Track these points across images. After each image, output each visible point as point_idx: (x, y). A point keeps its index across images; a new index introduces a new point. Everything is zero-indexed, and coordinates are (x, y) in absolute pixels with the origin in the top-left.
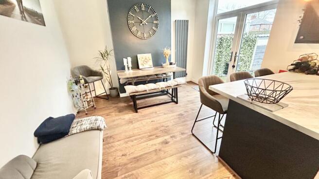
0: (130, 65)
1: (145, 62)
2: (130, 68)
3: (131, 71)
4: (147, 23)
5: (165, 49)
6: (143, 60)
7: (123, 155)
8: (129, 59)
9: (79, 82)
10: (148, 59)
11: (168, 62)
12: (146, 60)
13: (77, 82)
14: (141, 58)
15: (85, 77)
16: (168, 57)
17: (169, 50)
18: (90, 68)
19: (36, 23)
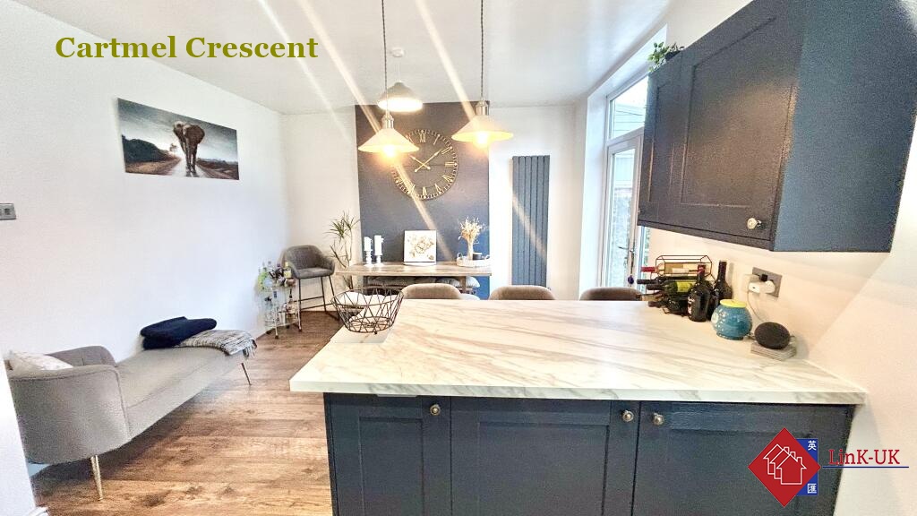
0: (379, 252)
1: (419, 250)
2: (379, 259)
3: (379, 264)
4: (429, 168)
5: (467, 223)
6: (416, 243)
7: (248, 411)
8: (379, 240)
9: (283, 275)
10: (427, 242)
11: (471, 252)
12: (422, 245)
13: (278, 274)
14: (410, 238)
15: (293, 267)
16: (473, 240)
17: (474, 225)
18: (319, 252)
19: (217, 177)
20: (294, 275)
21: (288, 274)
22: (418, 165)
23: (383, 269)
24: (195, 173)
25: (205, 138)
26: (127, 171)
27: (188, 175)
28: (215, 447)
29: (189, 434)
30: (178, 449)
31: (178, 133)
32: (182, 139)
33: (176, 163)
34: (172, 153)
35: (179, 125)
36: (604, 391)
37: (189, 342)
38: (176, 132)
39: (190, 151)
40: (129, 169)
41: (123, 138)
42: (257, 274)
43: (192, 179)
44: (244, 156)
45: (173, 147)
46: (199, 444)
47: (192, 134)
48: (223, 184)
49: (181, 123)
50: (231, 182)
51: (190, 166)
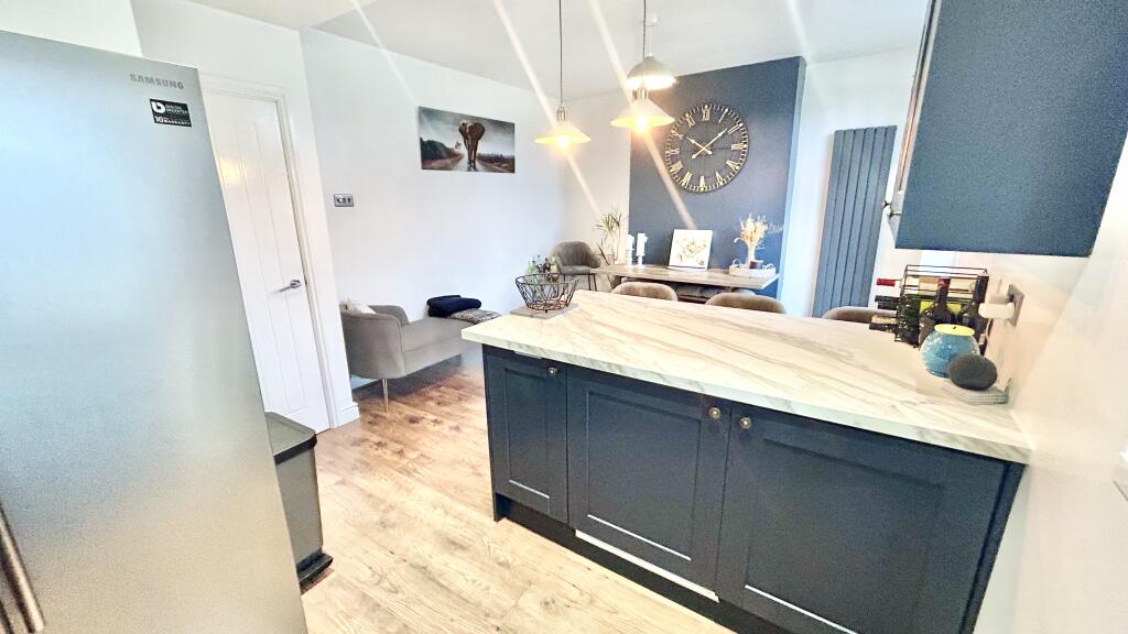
0: (641, 252)
1: (688, 253)
2: (640, 260)
3: (640, 265)
4: (710, 153)
5: (750, 220)
6: (685, 244)
8: (642, 238)
9: (549, 269)
10: (699, 243)
11: (751, 257)
12: (692, 247)
13: (546, 268)
14: (679, 237)
15: (559, 262)
16: (755, 243)
17: (758, 224)
18: (589, 249)
19: (495, 171)
20: (560, 272)
21: (554, 269)
22: (697, 149)
23: (645, 271)
24: (474, 167)
25: (485, 134)
26: (423, 168)
27: (469, 170)
28: (460, 399)
29: (448, 386)
30: (437, 394)
31: (462, 131)
32: (465, 138)
33: (461, 159)
34: (457, 150)
35: (463, 124)
36: (690, 383)
37: (457, 315)
38: (461, 131)
39: (472, 148)
40: (427, 166)
41: (421, 140)
42: (527, 266)
43: (473, 173)
44: (519, 151)
45: (458, 144)
46: (450, 394)
47: (473, 131)
48: (500, 178)
49: (465, 122)
50: (507, 175)
51: (471, 162)
